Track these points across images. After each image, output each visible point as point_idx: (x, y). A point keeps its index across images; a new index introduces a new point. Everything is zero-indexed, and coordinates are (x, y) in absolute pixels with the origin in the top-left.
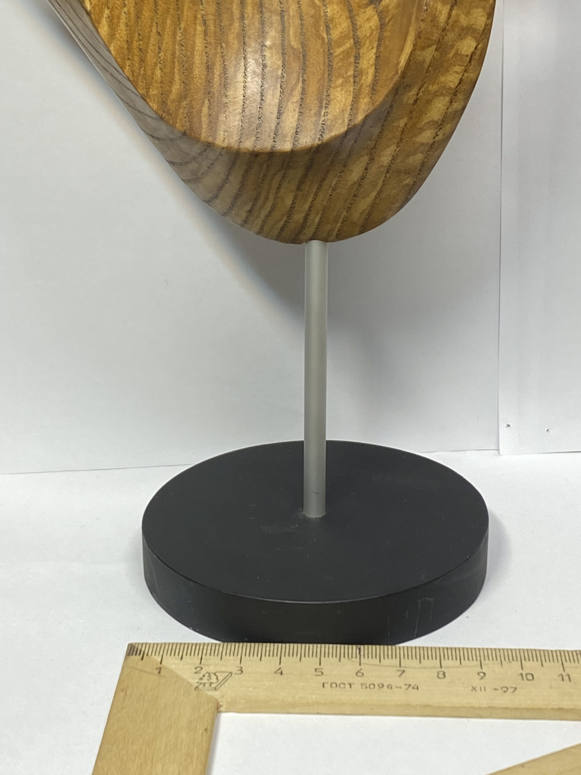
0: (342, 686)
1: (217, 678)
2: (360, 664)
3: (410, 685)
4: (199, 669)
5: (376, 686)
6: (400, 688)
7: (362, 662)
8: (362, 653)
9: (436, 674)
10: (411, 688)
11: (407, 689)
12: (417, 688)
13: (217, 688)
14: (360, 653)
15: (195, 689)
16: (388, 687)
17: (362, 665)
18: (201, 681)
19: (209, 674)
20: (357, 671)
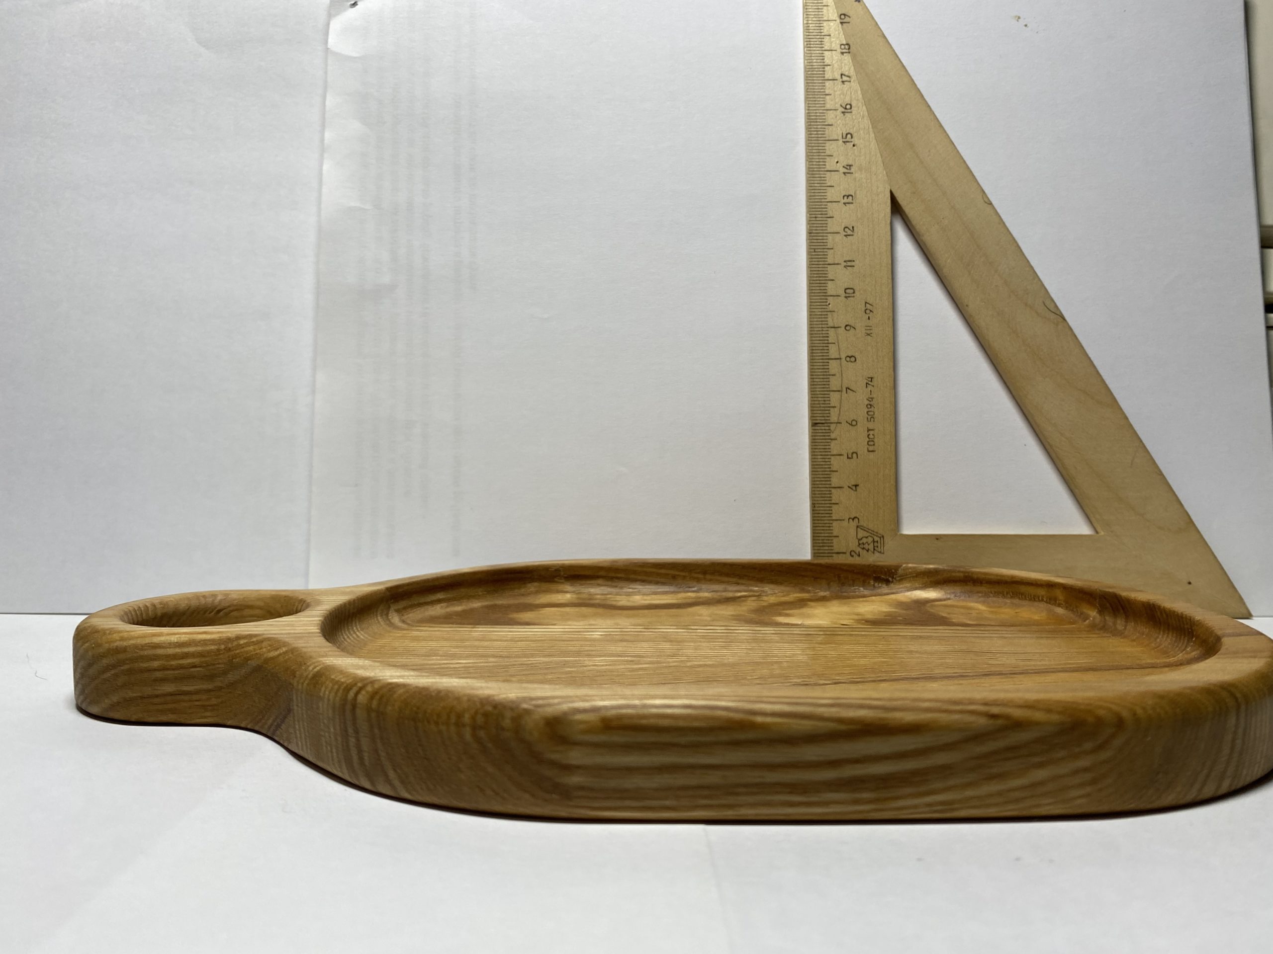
0: (871, 436)
1: (867, 537)
2: (840, 423)
3: (867, 383)
4: (853, 553)
5: (870, 410)
6: (871, 391)
7: (836, 421)
8: (823, 422)
9: (849, 363)
10: (870, 383)
11: (873, 386)
12: (872, 378)
13: (880, 536)
14: (823, 423)
15: (883, 553)
16: (870, 401)
17: (839, 421)
18: (873, 550)
19: (859, 544)
20: (848, 425)
